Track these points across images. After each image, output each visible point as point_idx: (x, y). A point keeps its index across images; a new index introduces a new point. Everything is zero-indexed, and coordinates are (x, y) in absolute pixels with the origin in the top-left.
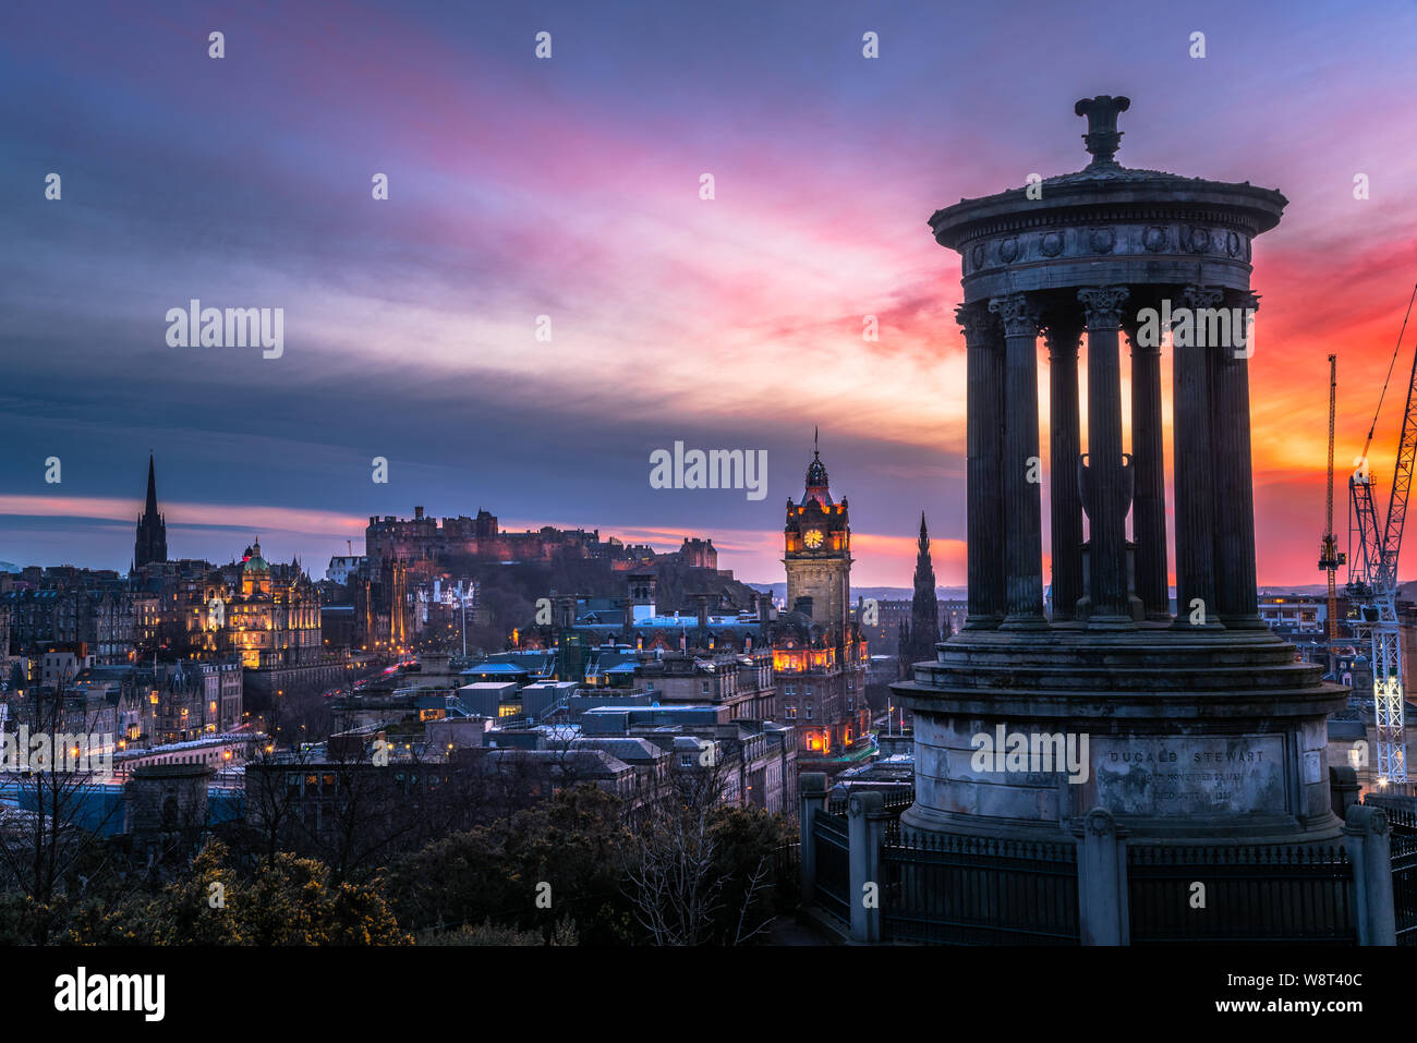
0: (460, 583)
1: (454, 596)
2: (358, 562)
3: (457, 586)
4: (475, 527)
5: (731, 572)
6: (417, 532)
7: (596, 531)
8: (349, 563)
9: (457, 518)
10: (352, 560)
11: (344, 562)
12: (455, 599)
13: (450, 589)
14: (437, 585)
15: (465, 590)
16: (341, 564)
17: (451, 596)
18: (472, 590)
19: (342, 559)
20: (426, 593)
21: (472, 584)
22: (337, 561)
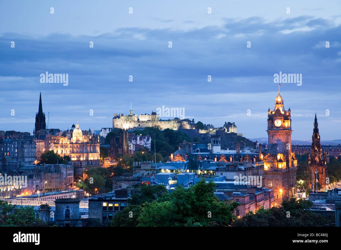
0: (146, 137)
1: (144, 142)
2: (111, 130)
3: (145, 138)
4: (151, 118)
5: (242, 134)
6: (131, 119)
8: (108, 130)
9: (144, 114)
11: (106, 130)
12: (144, 143)
13: (143, 139)
14: (138, 138)
15: (148, 140)
16: (105, 130)
17: (143, 142)
18: (150, 140)
19: (105, 129)
20: (135, 141)
21: (150, 138)
22: (103, 129)
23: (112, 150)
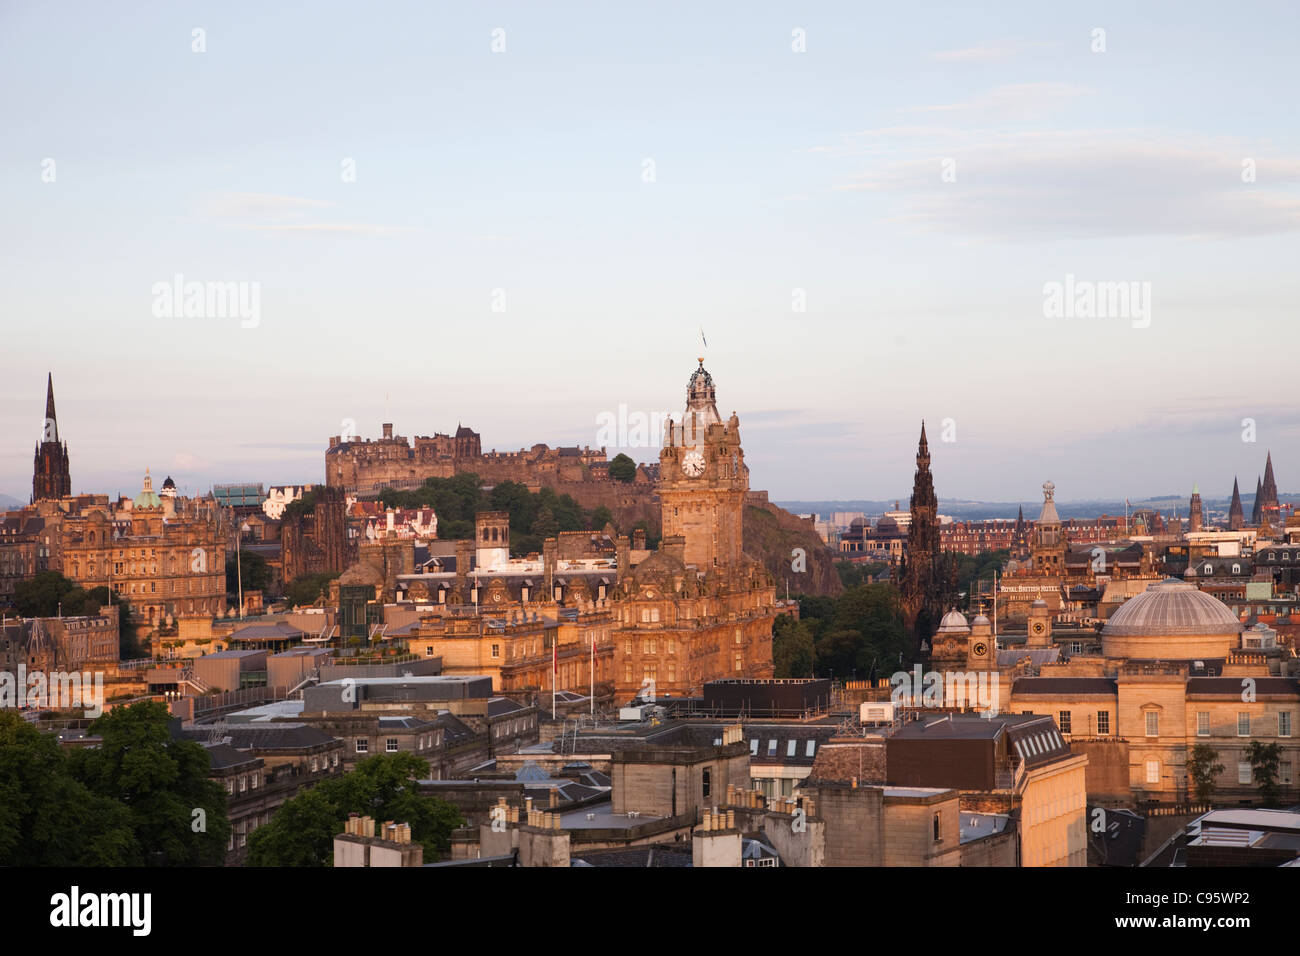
0: (420, 514)
1: (411, 530)
2: (300, 492)
3: (415, 518)
4: (454, 446)
5: (765, 493)
6: (384, 453)
7: (603, 449)
8: (289, 492)
9: (432, 436)
10: (291, 490)
11: (283, 493)
12: (412, 534)
13: (405, 521)
14: (390, 517)
15: (426, 522)
16: (280, 493)
17: (407, 530)
18: (434, 522)
19: (281, 489)
20: (378, 527)
21: (434, 515)
22: (276, 490)
23: (286, 562)
